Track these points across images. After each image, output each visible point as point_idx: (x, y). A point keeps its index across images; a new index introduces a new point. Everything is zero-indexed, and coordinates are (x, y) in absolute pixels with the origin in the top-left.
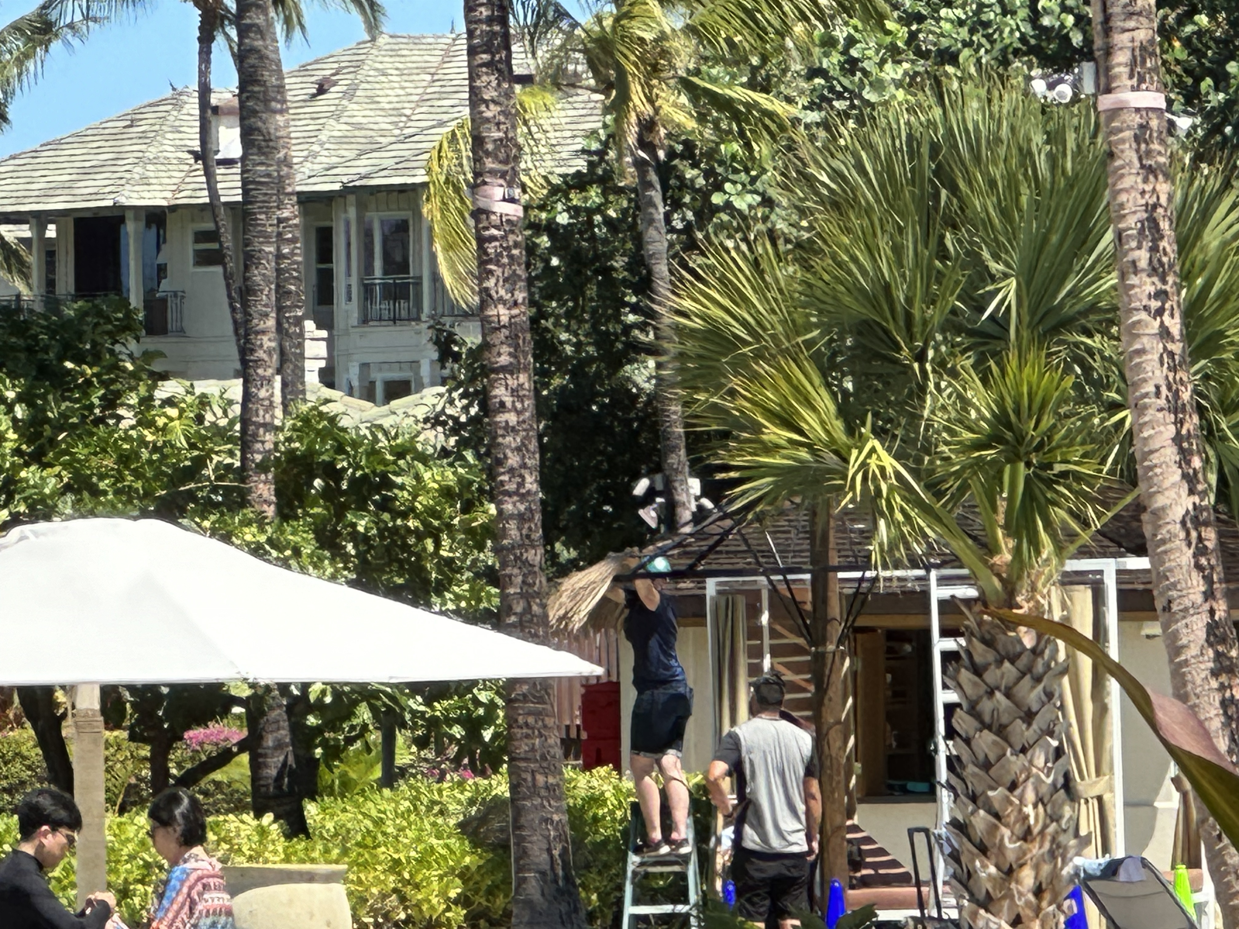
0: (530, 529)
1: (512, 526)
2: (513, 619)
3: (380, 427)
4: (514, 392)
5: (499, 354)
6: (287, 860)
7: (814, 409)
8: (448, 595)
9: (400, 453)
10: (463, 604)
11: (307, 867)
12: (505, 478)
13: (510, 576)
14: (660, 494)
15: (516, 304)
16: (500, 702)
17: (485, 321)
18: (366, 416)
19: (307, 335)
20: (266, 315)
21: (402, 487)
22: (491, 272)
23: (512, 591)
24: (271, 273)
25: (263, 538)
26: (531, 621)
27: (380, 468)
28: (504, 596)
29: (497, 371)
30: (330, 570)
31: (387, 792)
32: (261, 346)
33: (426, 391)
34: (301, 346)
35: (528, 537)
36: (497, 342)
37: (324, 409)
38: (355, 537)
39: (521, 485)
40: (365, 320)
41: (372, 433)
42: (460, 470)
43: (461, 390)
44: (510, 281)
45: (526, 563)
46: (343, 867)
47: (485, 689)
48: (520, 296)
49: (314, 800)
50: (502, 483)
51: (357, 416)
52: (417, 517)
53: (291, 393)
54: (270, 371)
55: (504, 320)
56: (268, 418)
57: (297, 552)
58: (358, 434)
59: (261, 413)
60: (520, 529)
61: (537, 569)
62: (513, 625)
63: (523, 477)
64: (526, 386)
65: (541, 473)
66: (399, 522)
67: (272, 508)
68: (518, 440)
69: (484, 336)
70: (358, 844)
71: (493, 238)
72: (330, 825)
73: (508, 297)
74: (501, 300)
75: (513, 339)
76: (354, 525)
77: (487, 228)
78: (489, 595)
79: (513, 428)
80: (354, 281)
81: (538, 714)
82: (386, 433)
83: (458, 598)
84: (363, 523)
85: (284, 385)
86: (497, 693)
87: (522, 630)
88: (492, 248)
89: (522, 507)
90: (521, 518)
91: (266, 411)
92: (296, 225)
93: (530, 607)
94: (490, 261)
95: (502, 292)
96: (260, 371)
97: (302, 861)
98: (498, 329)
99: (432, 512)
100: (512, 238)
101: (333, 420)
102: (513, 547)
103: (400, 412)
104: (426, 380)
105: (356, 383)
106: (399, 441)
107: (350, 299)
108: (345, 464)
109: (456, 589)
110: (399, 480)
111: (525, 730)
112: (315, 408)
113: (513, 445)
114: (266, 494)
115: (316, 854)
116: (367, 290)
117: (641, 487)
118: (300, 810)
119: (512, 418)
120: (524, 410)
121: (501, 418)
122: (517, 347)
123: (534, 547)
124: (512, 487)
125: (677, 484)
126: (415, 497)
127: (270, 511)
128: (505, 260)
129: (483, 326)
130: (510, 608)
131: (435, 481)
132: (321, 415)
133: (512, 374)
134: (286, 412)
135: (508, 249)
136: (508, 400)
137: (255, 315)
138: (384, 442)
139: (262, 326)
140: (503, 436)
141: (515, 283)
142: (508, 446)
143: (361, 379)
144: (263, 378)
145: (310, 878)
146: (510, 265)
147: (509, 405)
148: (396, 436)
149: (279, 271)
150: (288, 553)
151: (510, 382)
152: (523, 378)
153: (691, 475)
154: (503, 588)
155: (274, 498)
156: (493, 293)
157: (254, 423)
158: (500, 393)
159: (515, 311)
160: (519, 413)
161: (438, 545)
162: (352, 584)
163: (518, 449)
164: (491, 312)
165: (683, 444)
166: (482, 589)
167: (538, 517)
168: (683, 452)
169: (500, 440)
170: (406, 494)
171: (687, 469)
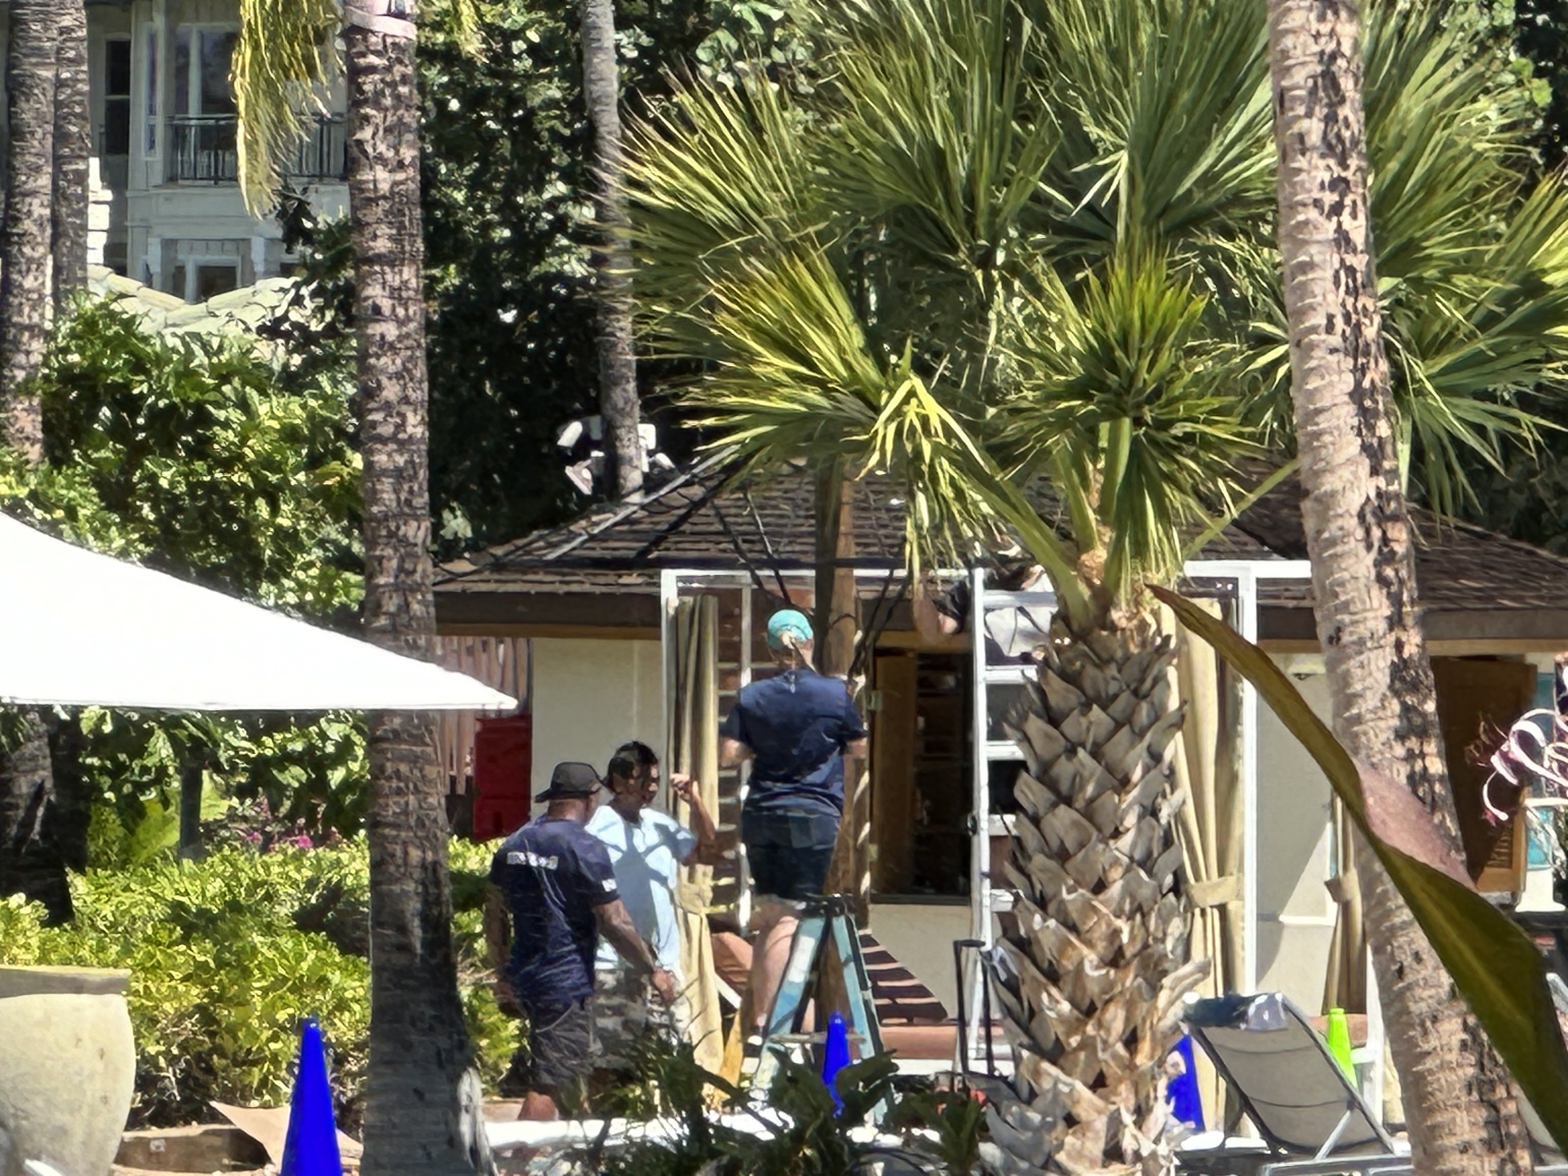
0: (411, 491)
1: (386, 485)
2: (383, 621)
3: (197, 336)
4: (396, 294)
5: (375, 237)
6: (43, 959)
7: (828, 330)
8: (288, 583)
9: (224, 376)
10: (309, 597)
11: (73, 970)
12: (378, 417)
13: (380, 559)
14: (597, 446)
15: (401, 165)
16: (357, 739)
17: (357, 189)
18: (173, 317)
19: (92, 197)
20: (38, 169)
21: (226, 425)
22: (367, 118)
23: (382, 580)
24: (47, 109)
25: (23, 492)
26: (408, 626)
27: (194, 396)
28: (370, 587)
29: (370, 261)
30: (119, 542)
31: (188, 864)
32: (29, 213)
33: (260, 284)
34: (82, 213)
35: (408, 502)
36: (370, 219)
37: (115, 307)
38: (155, 495)
39: (401, 427)
40: (172, 179)
41: (186, 344)
42: (312, 403)
43: (314, 285)
44: (395, 130)
45: (404, 541)
46: (123, 973)
47: (338, 720)
48: (408, 154)
49: (83, 873)
50: (374, 425)
51: (160, 317)
52: (247, 468)
53: (65, 282)
54: (41, 250)
55: (384, 188)
56: (36, 318)
57: (71, 513)
58: (164, 345)
59: (26, 310)
60: (396, 491)
61: (419, 550)
62: (382, 631)
63: (403, 416)
64: (413, 283)
65: (429, 412)
66: (218, 475)
67: (38, 446)
68: (398, 361)
69: (354, 209)
70: (147, 940)
71: (371, 69)
72: (107, 910)
73: (390, 154)
74: (380, 159)
75: (395, 216)
76: (153, 478)
77: (363, 55)
78: (347, 584)
79: (392, 346)
80: (159, 121)
81: (414, 760)
82: (205, 346)
83: (302, 587)
84: (168, 474)
85: (57, 270)
86: (354, 727)
87: (396, 639)
88: (369, 84)
89: (400, 460)
90: (399, 474)
91: (33, 308)
92: (80, 40)
93: (407, 605)
94: (366, 102)
95: (382, 148)
96: (27, 250)
97: (66, 962)
98: (375, 200)
99: (268, 463)
100: (398, 69)
101: (129, 324)
102: (386, 518)
103: (222, 313)
104: (259, 268)
105: (155, 269)
106: (224, 357)
107: (152, 144)
108: (145, 388)
109: (301, 575)
110: (221, 415)
111: (394, 784)
112: (104, 306)
113: (392, 369)
114: (29, 429)
115: (85, 953)
116: (178, 136)
117: (570, 434)
118: (64, 886)
119: (390, 331)
120: (408, 319)
121: (375, 329)
122: (401, 227)
123: (417, 518)
124: (386, 430)
125: (622, 432)
126: (244, 441)
127: (34, 452)
128: (388, 101)
129: (352, 195)
130: (379, 605)
131: (273, 417)
132: (113, 316)
133: (392, 266)
134: (59, 310)
135: (393, 85)
136: (386, 305)
137: (24, 170)
138: (200, 358)
139: (31, 185)
140: (378, 357)
141: (400, 135)
142: (382, 371)
143: (164, 263)
144: (30, 260)
145: (77, 986)
146: (396, 108)
147: (387, 311)
148: (221, 349)
149: (58, 105)
150: (59, 514)
151: (389, 277)
152: (408, 273)
153: (643, 421)
154: (370, 577)
155: (40, 435)
156: (370, 150)
157: (15, 325)
158: (375, 293)
159: (400, 176)
160: (401, 323)
161: (275, 510)
162: (150, 562)
163: (398, 376)
164: (366, 175)
165: (632, 374)
166: (338, 576)
167: (423, 474)
168: (632, 386)
169: (372, 361)
170: (230, 435)
171: (637, 412)
